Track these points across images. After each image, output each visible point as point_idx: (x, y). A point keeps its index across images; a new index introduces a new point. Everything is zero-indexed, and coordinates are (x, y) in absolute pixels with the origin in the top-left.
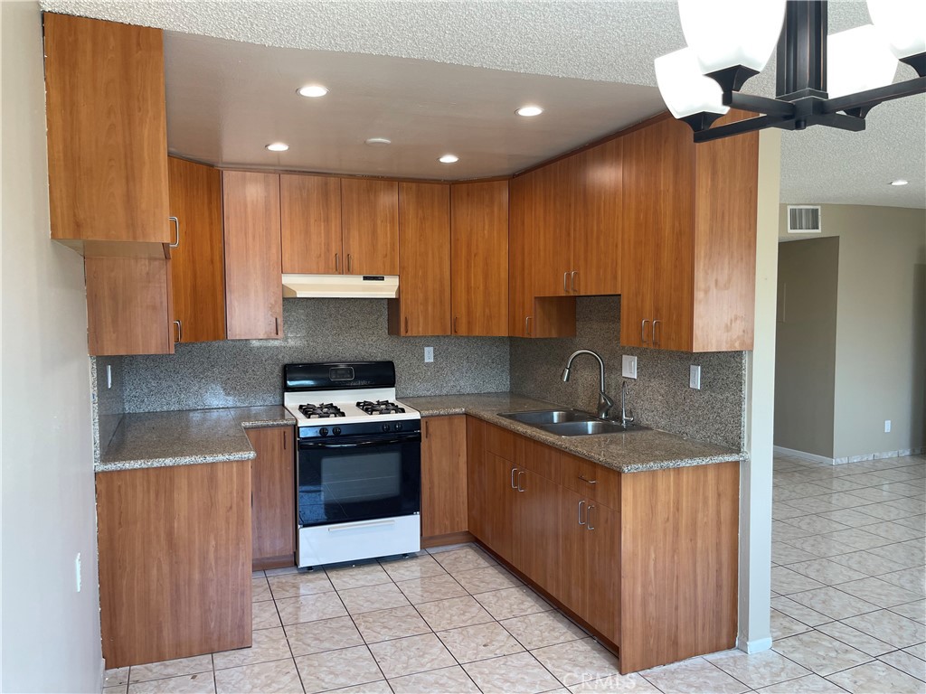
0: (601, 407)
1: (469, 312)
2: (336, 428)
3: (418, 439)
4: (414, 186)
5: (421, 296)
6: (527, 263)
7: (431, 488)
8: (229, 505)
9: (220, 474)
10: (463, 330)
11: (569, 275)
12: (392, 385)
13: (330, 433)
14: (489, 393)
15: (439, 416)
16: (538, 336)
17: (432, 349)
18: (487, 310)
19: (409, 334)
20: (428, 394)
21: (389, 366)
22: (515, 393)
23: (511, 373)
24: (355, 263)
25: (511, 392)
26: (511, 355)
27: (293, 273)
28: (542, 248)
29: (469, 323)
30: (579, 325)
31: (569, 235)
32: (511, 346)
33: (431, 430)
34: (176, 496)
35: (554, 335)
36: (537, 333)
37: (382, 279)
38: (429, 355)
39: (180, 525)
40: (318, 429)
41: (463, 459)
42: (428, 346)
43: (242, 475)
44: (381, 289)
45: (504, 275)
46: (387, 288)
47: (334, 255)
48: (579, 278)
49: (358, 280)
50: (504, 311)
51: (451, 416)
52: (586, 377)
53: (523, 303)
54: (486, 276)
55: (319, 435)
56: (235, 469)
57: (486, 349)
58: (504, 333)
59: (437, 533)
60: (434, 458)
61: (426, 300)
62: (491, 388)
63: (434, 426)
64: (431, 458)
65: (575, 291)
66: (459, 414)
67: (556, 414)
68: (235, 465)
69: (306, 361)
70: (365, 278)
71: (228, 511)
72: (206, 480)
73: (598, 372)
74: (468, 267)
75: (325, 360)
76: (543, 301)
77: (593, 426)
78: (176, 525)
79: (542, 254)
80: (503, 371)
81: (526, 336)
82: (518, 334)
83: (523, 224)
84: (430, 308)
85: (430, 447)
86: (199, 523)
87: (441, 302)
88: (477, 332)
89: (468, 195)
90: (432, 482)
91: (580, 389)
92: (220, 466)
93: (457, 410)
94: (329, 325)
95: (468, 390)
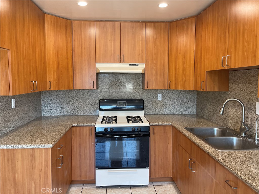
0: (242, 130)
1: (176, 79)
2: (112, 128)
3: (148, 135)
4: (152, 24)
5: (154, 72)
6: (203, 54)
7: (155, 157)
8: (41, 169)
9: (36, 153)
10: (173, 87)
11: (225, 57)
12: (142, 109)
13: (109, 130)
14: (186, 114)
15: (159, 125)
16: (207, 91)
17: (161, 95)
18: (184, 78)
19: (149, 88)
20: (159, 113)
21: (142, 101)
22: (199, 116)
23: (197, 106)
24: (126, 58)
25: (197, 115)
26: (197, 98)
27: (100, 62)
28: (210, 46)
29: (176, 84)
30: (230, 85)
31: (225, 36)
32: (197, 94)
33: (155, 131)
34: (16, 162)
35: (216, 90)
36: (207, 89)
37: (138, 65)
38: (159, 97)
39: (19, 176)
40: (104, 128)
41: (170, 145)
42: (159, 93)
43: (46, 154)
44: (137, 69)
45: (192, 62)
46: (139, 69)
47: (117, 55)
48: (231, 59)
49: (127, 65)
50: (192, 78)
51: (164, 126)
52: (233, 112)
53: (201, 74)
54: (184, 63)
55: (104, 131)
56: (43, 152)
57: (186, 95)
58: (192, 88)
59: (157, 177)
60: (156, 144)
61: (157, 74)
62: (187, 112)
63: (156, 129)
64: (155, 144)
65: (228, 66)
66: (168, 125)
67: (216, 130)
68: (43, 150)
69: (109, 99)
70: (130, 65)
71: (40, 171)
72: (30, 156)
73: (240, 110)
74: (176, 59)
75: (116, 98)
76: (211, 73)
77: (237, 140)
78: (17, 175)
79: (210, 49)
80: (193, 105)
81: (202, 90)
82: (198, 89)
83: (202, 36)
84: (158, 77)
85: (154, 139)
86: (27, 176)
87: (163, 74)
88: (179, 88)
89: (177, 26)
90: (155, 154)
91: (230, 118)
92: (36, 151)
93: (167, 123)
94: (118, 84)
95: (177, 113)
